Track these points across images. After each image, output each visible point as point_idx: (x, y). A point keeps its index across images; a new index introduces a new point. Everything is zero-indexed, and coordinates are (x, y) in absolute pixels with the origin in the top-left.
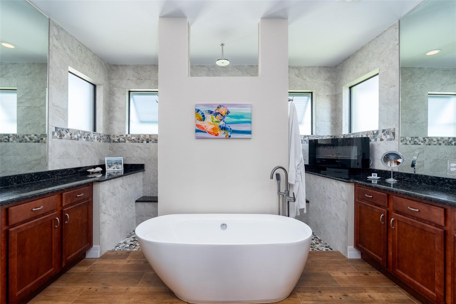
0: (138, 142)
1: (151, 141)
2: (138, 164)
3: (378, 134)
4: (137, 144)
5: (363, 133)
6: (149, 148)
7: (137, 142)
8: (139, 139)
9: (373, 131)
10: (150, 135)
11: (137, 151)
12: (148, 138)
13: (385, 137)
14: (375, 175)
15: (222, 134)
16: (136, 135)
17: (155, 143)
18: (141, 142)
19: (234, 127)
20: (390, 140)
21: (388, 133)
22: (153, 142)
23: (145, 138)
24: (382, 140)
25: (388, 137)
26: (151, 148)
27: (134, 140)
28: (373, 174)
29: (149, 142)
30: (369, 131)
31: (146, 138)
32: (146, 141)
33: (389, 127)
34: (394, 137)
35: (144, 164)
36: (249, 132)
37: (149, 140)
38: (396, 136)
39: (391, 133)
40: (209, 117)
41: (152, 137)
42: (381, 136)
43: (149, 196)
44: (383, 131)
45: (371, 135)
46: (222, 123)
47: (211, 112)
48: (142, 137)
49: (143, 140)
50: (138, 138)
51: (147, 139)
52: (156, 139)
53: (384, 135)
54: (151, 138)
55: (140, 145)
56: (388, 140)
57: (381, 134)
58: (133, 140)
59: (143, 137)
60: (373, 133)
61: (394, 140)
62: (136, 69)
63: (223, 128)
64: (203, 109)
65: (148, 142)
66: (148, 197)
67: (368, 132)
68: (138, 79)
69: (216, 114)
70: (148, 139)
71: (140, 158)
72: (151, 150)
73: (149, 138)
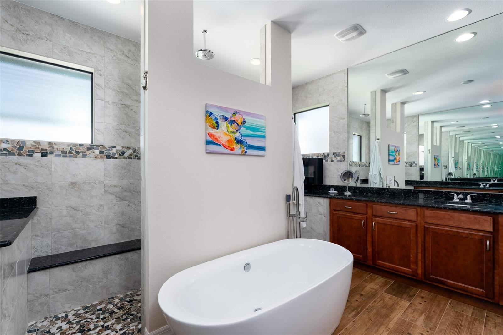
0: (19, 154)
1: (52, 153)
2: (21, 198)
3: (329, 156)
4: (15, 158)
5: (314, 154)
6: (48, 167)
7: (16, 154)
8: (21, 148)
9: (324, 154)
10: (50, 143)
11: (15, 173)
12: (45, 148)
13: (336, 159)
14: (332, 190)
15: (238, 149)
16: (13, 141)
17: (63, 157)
18: (27, 155)
19: (250, 141)
20: (340, 161)
21: (338, 155)
22: (58, 156)
23: (38, 148)
24: (332, 161)
25: (338, 158)
26: (53, 166)
27: (8, 151)
28: (331, 189)
29: (49, 155)
30: (320, 153)
31: (41, 147)
32: (40, 155)
33: (339, 151)
34: (344, 159)
35: (35, 198)
36: (263, 149)
37: (48, 152)
38: (345, 158)
39: (341, 156)
40: (223, 125)
41: (56, 147)
42: (332, 158)
43: (49, 254)
44: (334, 154)
45: (322, 156)
46: (238, 135)
47: (226, 119)
48: (29, 145)
49: (33, 152)
50: (18, 146)
51: (43, 149)
52: (64, 150)
53: (335, 157)
54: (53, 148)
55: (25, 160)
56: (338, 161)
57: (331, 156)
58: (5, 149)
59: (33, 145)
60: (324, 155)
61: (343, 161)
62: (12, 9)
63: (239, 142)
64: (217, 113)
65: (44, 155)
66: (47, 257)
67: (318, 154)
68: (18, 30)
69: (232, 122)
70: (46, 150)
71: (24, 185)
72: (53, 169)
73: (48, 149)
